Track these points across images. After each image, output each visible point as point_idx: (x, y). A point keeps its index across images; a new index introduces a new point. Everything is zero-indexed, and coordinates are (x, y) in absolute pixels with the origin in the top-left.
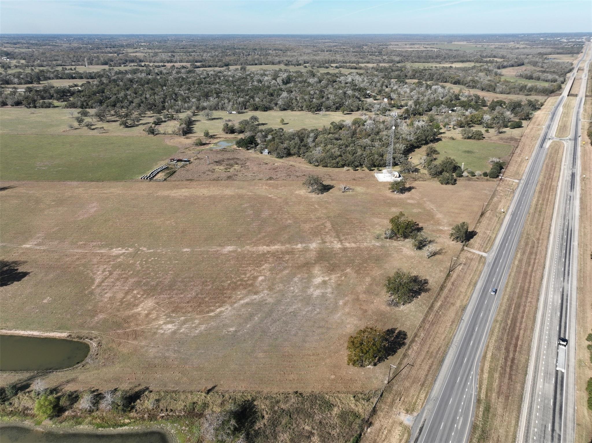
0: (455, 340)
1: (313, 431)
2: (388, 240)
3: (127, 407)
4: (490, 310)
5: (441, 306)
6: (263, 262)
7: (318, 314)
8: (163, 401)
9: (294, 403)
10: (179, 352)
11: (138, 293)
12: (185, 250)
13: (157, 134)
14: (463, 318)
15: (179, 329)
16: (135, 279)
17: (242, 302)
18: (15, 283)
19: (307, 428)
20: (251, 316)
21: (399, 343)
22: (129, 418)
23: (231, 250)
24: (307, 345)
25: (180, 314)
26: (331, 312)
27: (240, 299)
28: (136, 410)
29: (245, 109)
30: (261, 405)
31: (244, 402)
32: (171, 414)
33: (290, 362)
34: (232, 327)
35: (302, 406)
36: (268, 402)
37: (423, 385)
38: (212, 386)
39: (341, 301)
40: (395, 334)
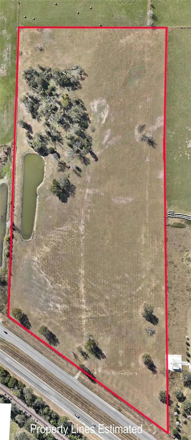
6: (71, 286)
7: (40, 304)
11: (53, 245)
12: (82, 254)
15: (35, 262)
20: (40, 283)
22: (5, 257)
25: (42, 261)
26: (40, 308)
27: (48, 279)
30: (7, 287)
31: (8, 283)
34: (35, 277)
39: (46, 312)
40: (29, 326)
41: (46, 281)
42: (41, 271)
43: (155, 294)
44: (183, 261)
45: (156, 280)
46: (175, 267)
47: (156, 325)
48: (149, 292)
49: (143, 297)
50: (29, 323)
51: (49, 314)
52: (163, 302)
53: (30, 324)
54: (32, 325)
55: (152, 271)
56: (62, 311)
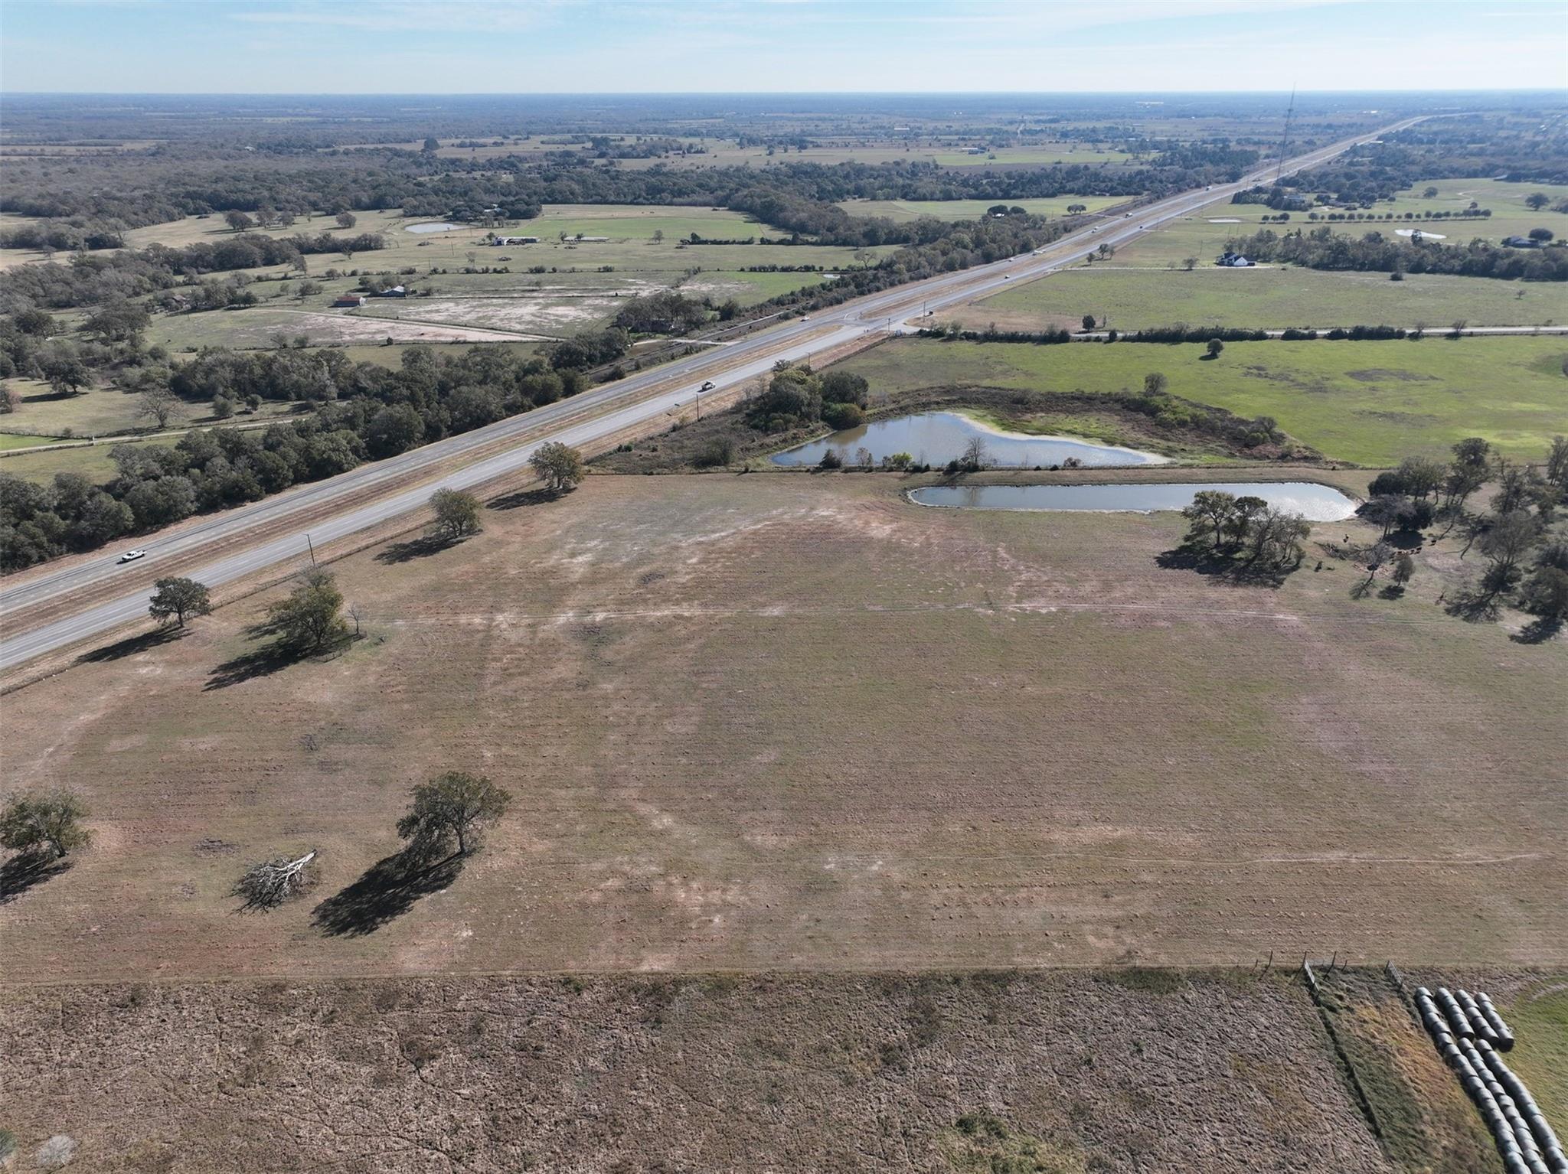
6: (689, 585)
17: (722, 534)
23: (769, 609)
27: (726, 537)
43: (602, 905)
44: (965, 1126)
45: (733, 913)
46: (886, 1049)
47: (315, 918)
48: (627, 868)
49: (585, 836)
52: (519, 963)
55: (816, 886)
56: (553, 567)
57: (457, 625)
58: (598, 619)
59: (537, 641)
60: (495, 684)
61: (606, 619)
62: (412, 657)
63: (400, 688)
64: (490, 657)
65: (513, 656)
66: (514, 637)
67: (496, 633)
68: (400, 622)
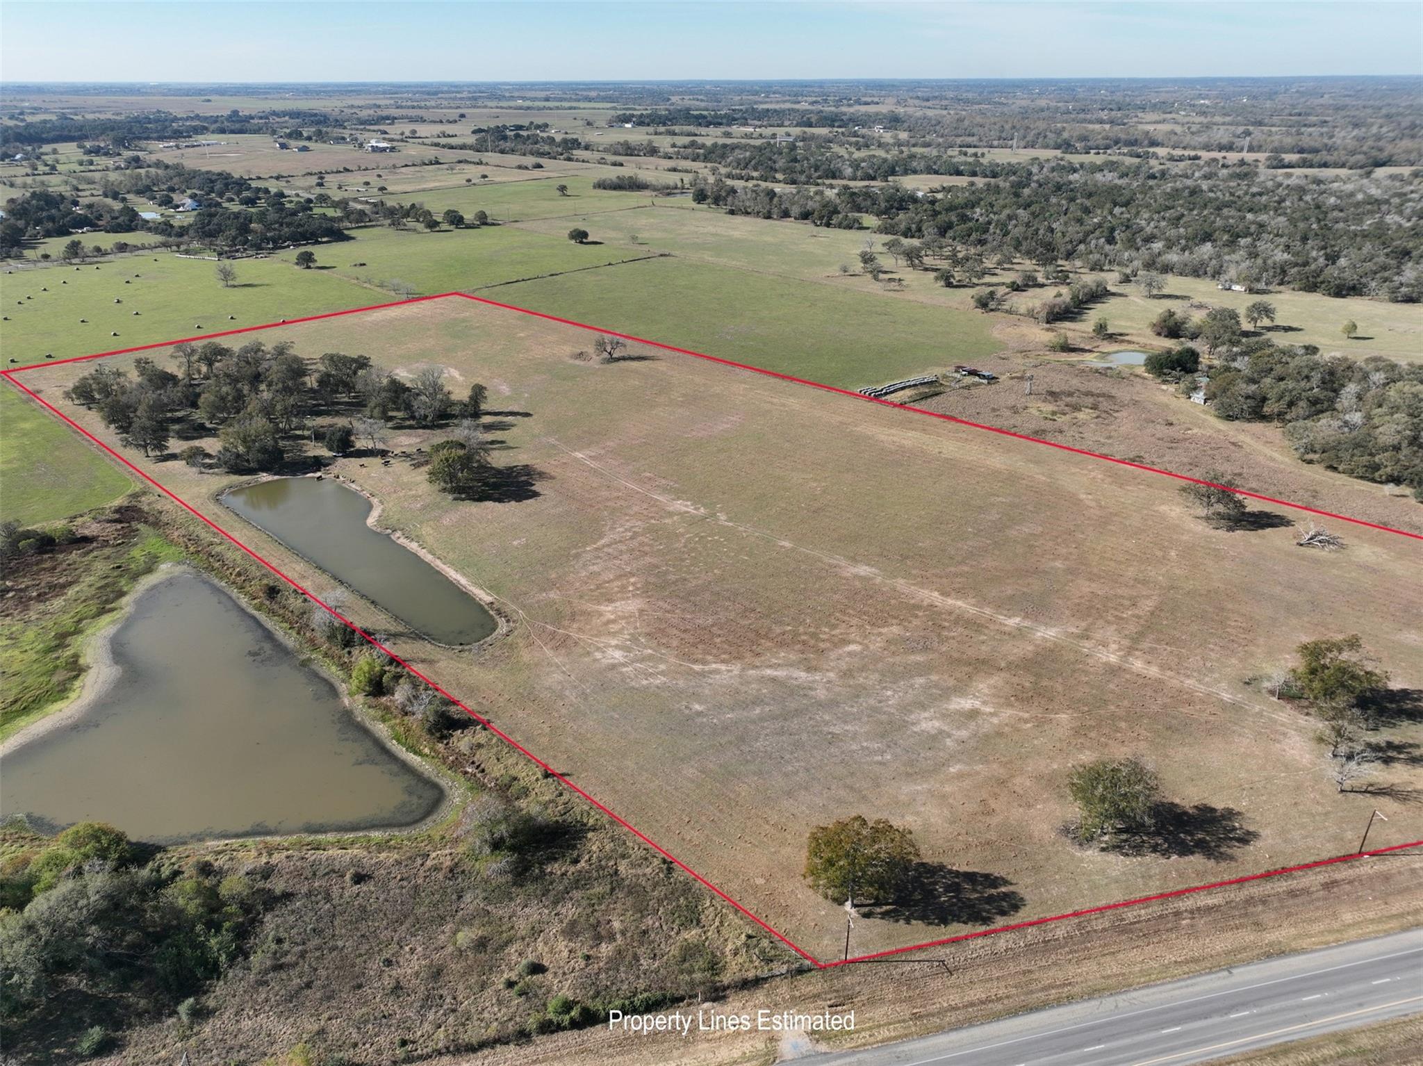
0: (1134, 994)
1: (618, 936)
2: (1275, 699)
3: (439, 730)
4: (1361, 1005)
5: (1209, 909)
6: (894, 621)
7: (880, 763)
8: (483, 751)
9: (645, 875)
10: (586, 699)
11: (634, 584)
12: (783, 543)
13: (992, 310)
14: (1235, 971)
15: (624, 665)
16: (654, 561)
17: (769, 672)
18: (513, 503)
19: (616, 925)
20: (757, 701)
21: (979, 912)
22: (432, 749)
23: (862, 574)
24: (786, 803)
25: (654, 643)
26: (908, 775)
27: (770, 667)
28: (447, 744)
29: (1281, 284)
30: (595, 844)
31: (578, 822)
32: (479, 775)
33: (721, 811)
34: (700, 703)
35: (648, 889)
36: (609, 847)
37: (917, 1017)
38: (565, 771)
39: (958, 767)
40: (993, 891)
41: (774, 680)
42: (697, 667)
50: (971, 877)
51: (985, 760)
53: (987, 876)
54: (997, 870)
56: (1011, 705)
57: (1162, 667)
58: (1017, 620)
59: (1090, 620)
60: (1148, 597)
61: (1010, 617)
62: (1217, 648)
63: (1233, 624)
64: (1142, 622)
65: (1120, 614)
66: (1110, 632)
67: (1126, 642)
68: (1226, 696)
